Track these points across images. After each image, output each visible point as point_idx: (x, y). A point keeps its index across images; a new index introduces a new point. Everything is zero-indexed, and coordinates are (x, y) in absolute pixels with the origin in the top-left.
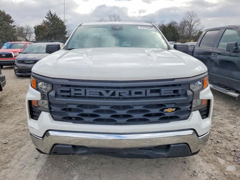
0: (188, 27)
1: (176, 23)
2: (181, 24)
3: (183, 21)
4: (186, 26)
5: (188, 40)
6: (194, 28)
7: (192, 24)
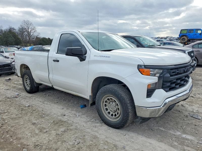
0: (26, 33)
1: (14, 29)
2: (19, 30)
3: (21, 27)
4: (24, 32)
5: (28, 45)
6: (32, 34)
7: (29, 30)
